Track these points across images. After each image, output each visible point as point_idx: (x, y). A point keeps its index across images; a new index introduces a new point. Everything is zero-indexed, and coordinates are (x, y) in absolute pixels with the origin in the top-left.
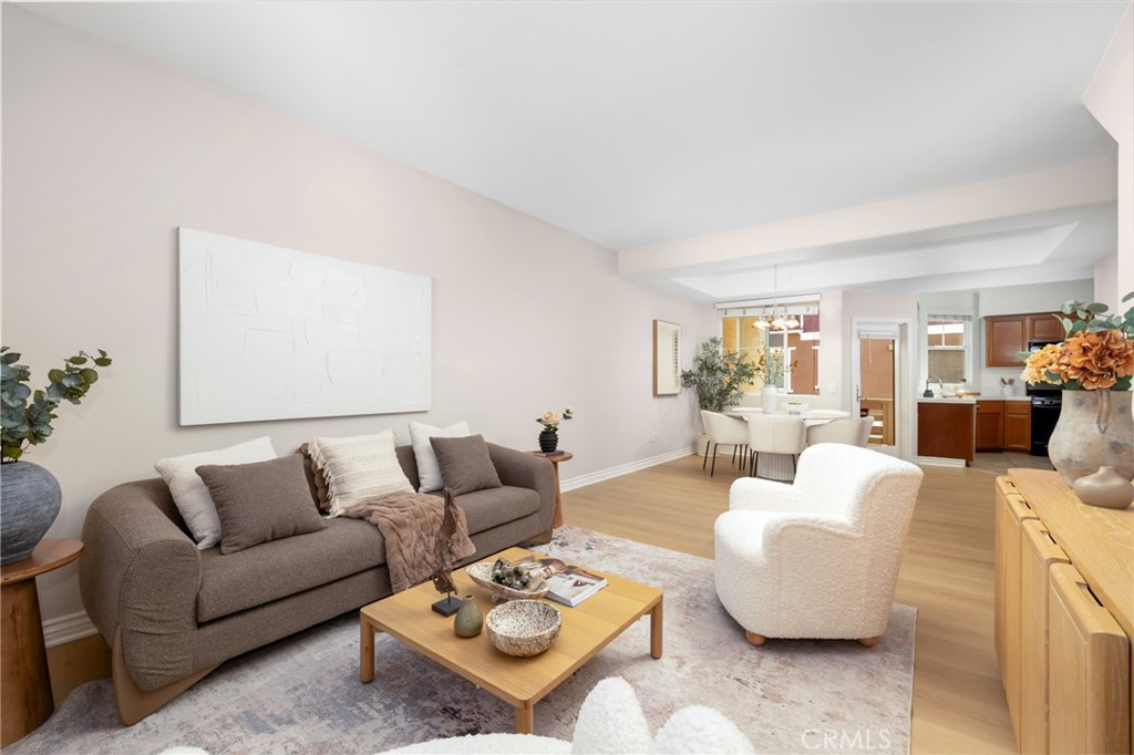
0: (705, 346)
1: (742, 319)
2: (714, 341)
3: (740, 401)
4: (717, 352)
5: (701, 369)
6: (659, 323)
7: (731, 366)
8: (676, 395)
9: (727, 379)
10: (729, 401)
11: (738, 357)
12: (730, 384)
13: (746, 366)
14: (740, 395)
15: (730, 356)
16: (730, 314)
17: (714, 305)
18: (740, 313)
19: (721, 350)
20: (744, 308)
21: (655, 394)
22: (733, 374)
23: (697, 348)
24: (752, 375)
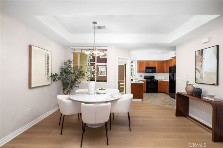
0: (65, 63)
1: (81, 54)
2: (69, 61)
3: (79, 85)
4: (70, 66)
5: (61, 73)
6: (32, 47)
7: (76, 72)
8: (49, 85)
9: (74, 77)
10: (75, 85)
11: (79, 68)
12: (75, 79)
13: (82, 71)
14: (79, 83)
15: (76, 67)
16: (76, 51)
17: (70, 47)
18: (80, 51)
19: (72, 65)
20: (82, 49)
21: (30, 87)
22: (76, 75)
23: (62, 63)
24: (84, 75)
